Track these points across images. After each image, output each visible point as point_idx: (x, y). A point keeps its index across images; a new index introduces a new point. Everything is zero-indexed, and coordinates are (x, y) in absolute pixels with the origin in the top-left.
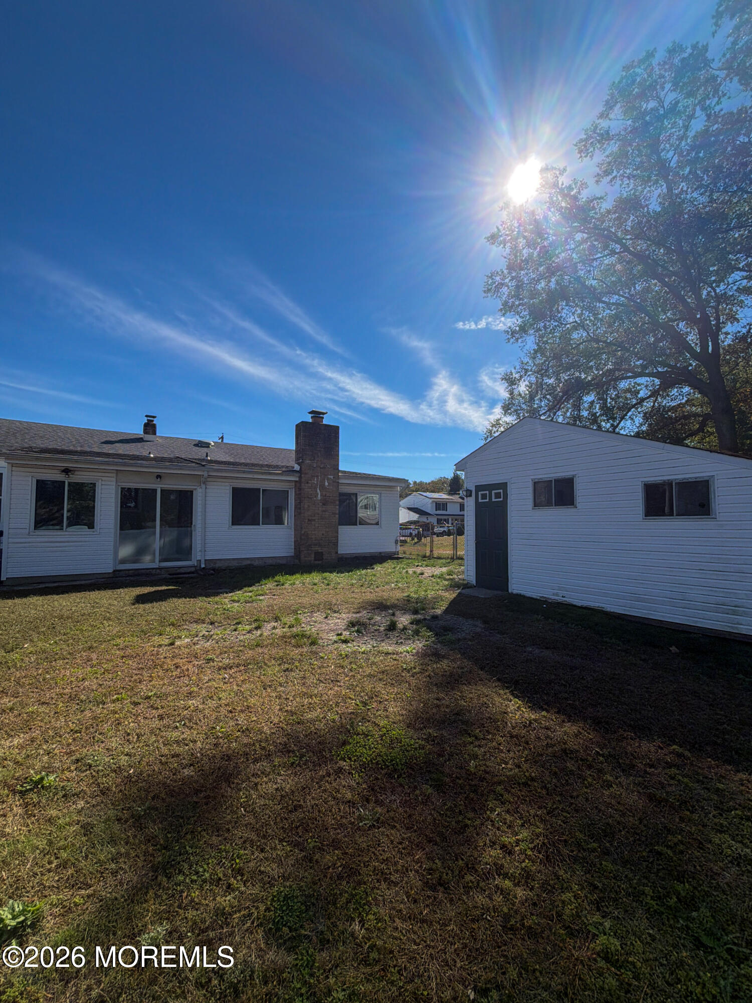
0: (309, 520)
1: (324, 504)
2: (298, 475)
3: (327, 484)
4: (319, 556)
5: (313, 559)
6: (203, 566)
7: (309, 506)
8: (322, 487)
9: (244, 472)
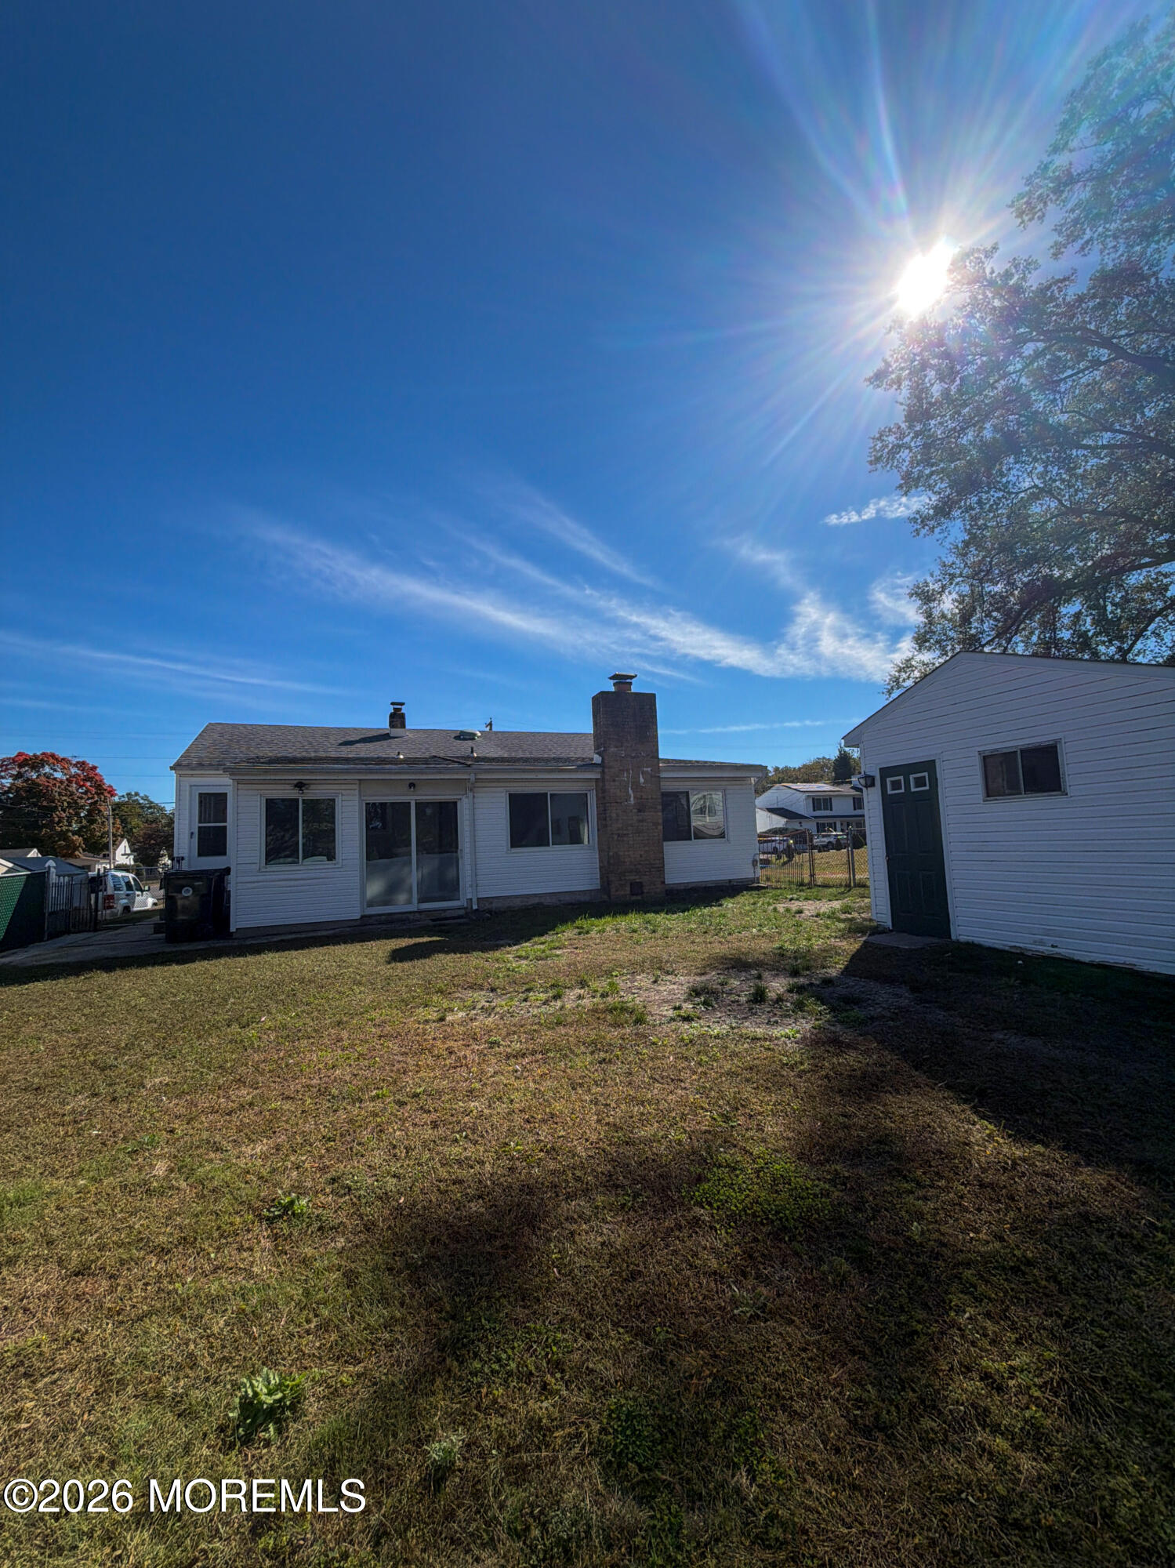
0: (619, 835)
1: (640, 811)
2: (599, 769)
3: (642, 780)
4: (637, 888)
5: (628, 892)
6: (475, 907)
7: (618, 815)
8: (636, 786)
9: (524, 771)
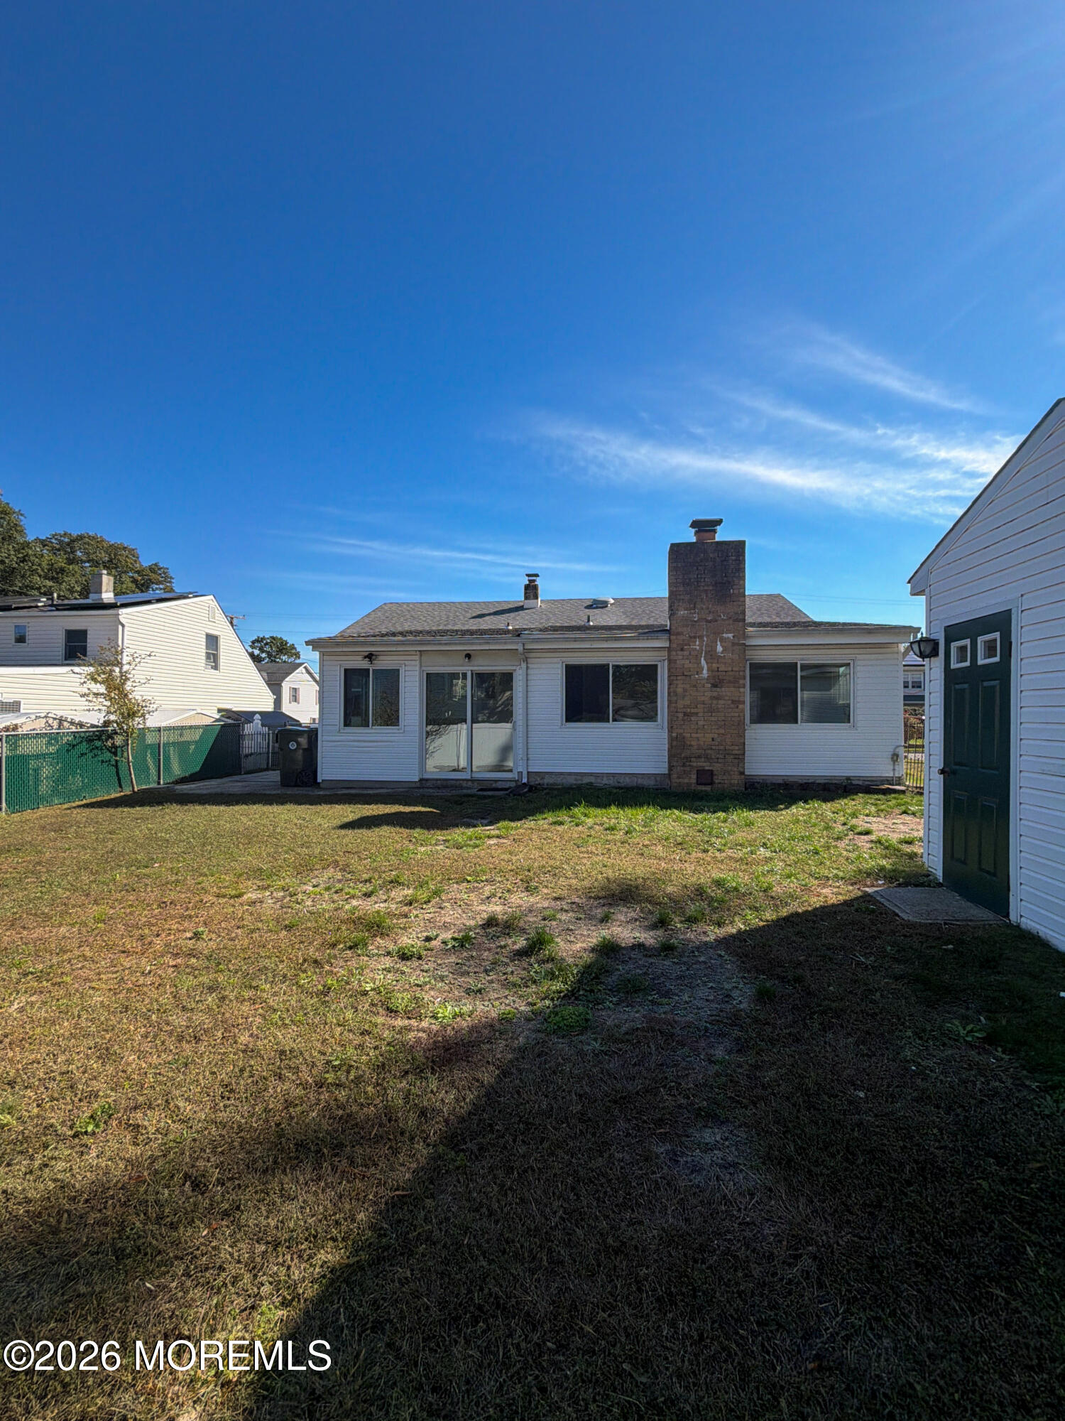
0: (685, 714)
1: (714, 686)
2: (666, 636)
3: (719, 649)
4: (705, 777)
5: (695, 781)
6: (525, 780)
7: (685, 690)
8: (711, 656)
